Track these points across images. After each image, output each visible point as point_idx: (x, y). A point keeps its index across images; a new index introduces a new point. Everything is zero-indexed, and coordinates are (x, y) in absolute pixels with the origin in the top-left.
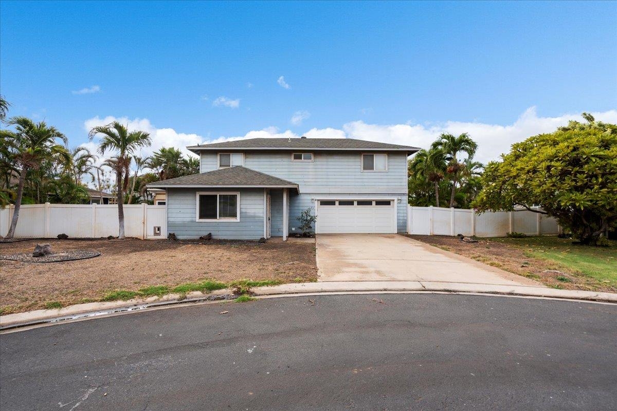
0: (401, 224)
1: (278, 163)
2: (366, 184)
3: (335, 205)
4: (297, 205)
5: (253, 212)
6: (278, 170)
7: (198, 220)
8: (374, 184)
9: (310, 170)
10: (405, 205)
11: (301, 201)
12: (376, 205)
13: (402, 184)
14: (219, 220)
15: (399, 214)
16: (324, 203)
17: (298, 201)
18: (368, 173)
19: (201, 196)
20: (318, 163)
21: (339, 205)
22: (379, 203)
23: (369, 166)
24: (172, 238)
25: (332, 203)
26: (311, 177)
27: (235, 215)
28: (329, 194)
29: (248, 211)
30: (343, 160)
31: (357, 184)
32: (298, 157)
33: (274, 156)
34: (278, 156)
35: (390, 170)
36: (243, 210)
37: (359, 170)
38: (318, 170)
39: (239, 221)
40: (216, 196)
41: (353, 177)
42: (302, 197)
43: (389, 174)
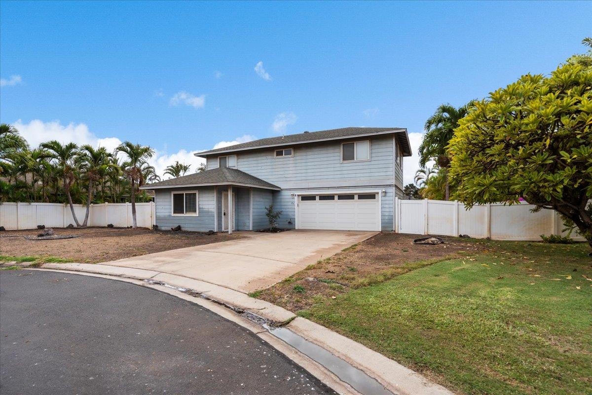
0: (386, 221)
1: (263, 161)
2: (346, 176)
3: (315, 200)
4: (279, 200)
5: (207, 207)
6: (263, 168)
7: (173, 214)
8: (354, 175)
9: (290, 165)
10: (391, 198)
11: (282, 197)
12: (359, 199)
13: (388, 173)
14: (185, 215)
15: (383, 210)
16: (305, 198)
17: (280, 197)
18: (348, 164)
19: (174, 195)
20: (298, 158)
21: (320, 199)
22: (362, 197)
23: (348, 156)
24: (156, 228)
25: (312, 198)
26: (291, 172)
27: (195, 211)
28: (309, 189)
29: (204, 207)
30: (322, 152)
31: (336, 176)
32: (279, 154)
33: (259, 155)
34: (262, 154)
35: (373, 159)
36: (201, 206)
37: (338, 162)
38: (298, 165)
39: (198, 215)
40: (183, 194)
41: (332, 169)
42: (284, 193)
43: (373, 163)
